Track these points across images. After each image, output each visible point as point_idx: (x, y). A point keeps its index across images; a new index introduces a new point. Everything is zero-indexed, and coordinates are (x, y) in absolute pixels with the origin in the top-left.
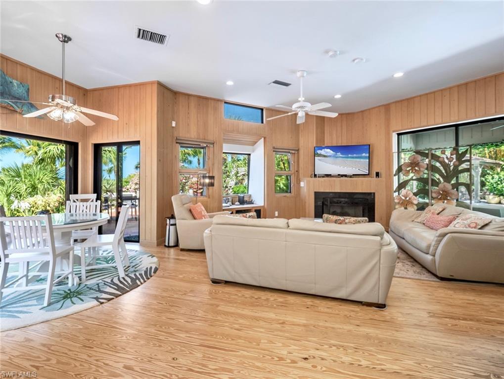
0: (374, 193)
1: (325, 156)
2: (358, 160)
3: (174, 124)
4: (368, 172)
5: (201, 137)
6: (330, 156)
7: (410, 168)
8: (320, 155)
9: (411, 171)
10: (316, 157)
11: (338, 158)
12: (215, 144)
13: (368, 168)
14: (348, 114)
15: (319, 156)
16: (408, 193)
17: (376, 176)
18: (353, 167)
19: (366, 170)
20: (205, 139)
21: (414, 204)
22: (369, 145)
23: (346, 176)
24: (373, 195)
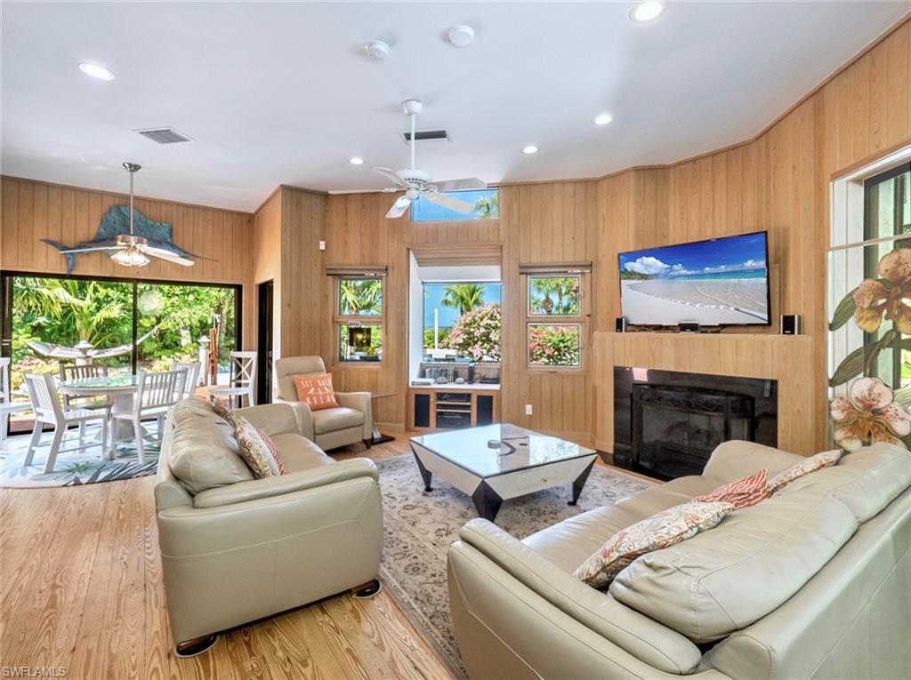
0: (774, 383)
1: (643, 277)
2: (734, 281)
3: (322, 246)
4: (766, 317)
5: (367, 261)
6: (655, 276)
7: (884, 300)
8: (632, 275)
9: (885, 312)
10: (622, 281)
11: (678, 280)
12: (390, 271)
13: (765, 305)
14: (734, 148)
15: (629, 278)
16: (875, 391)
17: (785, 329)
18: (718, 304)
19: (761, 311)
20: (373, 264)
21: (896, 435)
22: (766, 232)
23: (693, 327)
24: (768, 386)
